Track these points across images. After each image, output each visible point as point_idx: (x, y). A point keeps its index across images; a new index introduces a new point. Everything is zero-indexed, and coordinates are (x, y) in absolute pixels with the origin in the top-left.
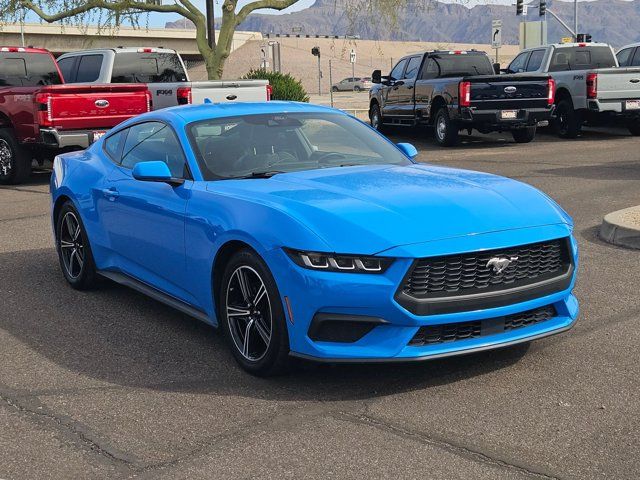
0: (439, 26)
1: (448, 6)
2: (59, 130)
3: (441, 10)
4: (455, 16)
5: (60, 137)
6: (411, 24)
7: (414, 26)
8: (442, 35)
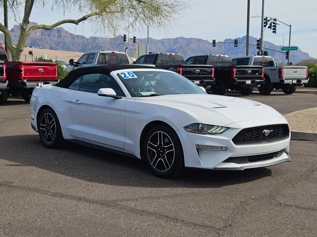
0: (73, 45)
1: (78, 36)
2: (27, 81)
3: (74, 38)
4: (81, 41)
5: (27, 84)
6: (59, 43)
7: (61, 45)
8: (75, 49)
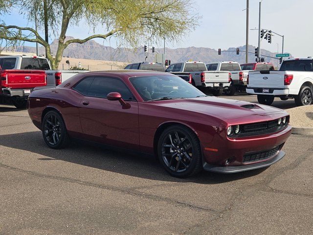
0: (103, 55)
2: (11, 89)
3: (104, 49)
5: (11, 92)
6: (92, 54)
8: (104, 58)
